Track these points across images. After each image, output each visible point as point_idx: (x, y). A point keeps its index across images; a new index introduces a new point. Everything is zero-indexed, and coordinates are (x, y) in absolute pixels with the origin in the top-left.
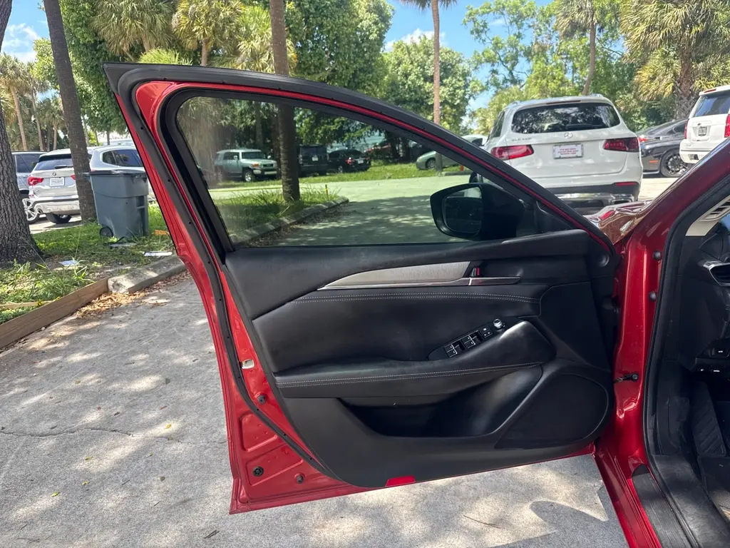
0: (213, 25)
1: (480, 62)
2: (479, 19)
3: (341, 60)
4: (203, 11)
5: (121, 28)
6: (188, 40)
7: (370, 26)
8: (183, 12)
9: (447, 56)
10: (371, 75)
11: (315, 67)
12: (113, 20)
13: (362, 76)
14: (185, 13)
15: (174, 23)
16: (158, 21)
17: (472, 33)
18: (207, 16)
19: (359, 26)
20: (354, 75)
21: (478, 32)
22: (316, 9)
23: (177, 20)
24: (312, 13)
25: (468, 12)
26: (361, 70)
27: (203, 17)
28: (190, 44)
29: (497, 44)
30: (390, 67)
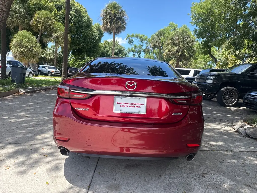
0: (45, 26)
1: (130, 51)
2: (131, 38)
3: (86, 43)
4: (42, 21)
5: (12, 21)
6: (35, 29)
7: (97, 35)
8: (35, 20)
9: (121, 48)
10: (96, 49)
11: (77, 44)
12: (10, 18)
13: (93, 49)
14: (36, 21)
15: (31, 23)
16: (26, 21)
17: (128, 42)
18: (43, 23)
19: (93, 34)
20: (90, 48)
21: (130, 42)
22: (80, 27)
23: (33, 22)
24: (78, 28)
25: (128, 36)
26: (93, 47)
27: (42, 23)
28: (36, 30)
29: (135, 47)
30: (102, 48)
